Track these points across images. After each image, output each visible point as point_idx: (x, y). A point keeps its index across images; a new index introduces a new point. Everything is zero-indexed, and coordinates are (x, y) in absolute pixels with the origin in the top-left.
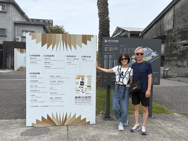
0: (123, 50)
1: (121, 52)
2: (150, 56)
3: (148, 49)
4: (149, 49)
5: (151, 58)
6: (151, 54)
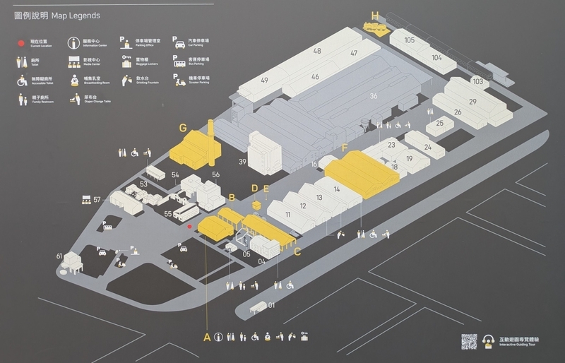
0: (54, 62)
1: (28, 91)
2: (413, 137)
3: (385, 40)
4: (400, 37)
5: (439, 152)
6: (438, 100)
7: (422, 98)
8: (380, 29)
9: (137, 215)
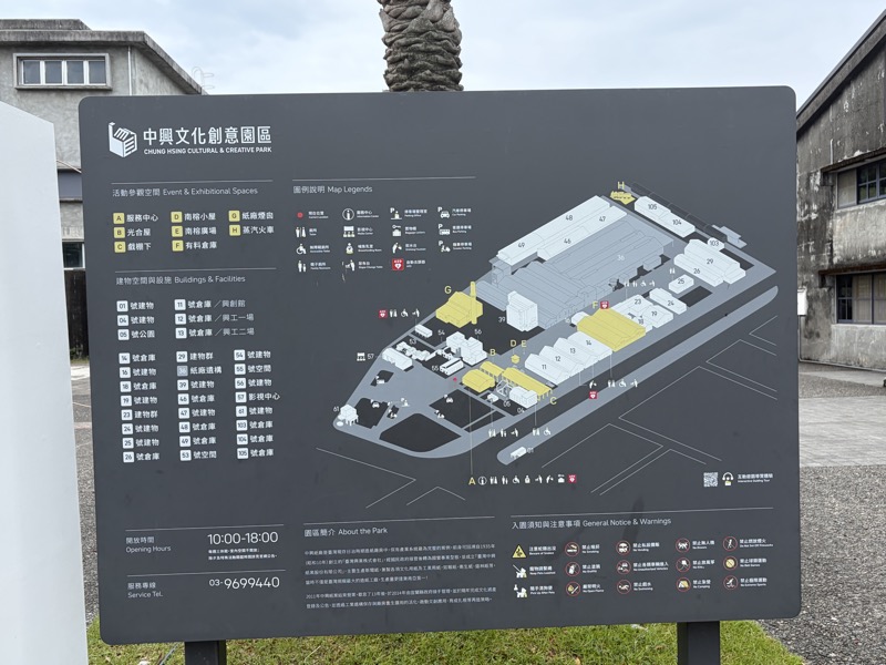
2: (656, 294)
3: (630, 207)
5: (681, 307)
6: (679, 260)
7: (665, 259)
8: (626, 198)
9: (406, 370)
